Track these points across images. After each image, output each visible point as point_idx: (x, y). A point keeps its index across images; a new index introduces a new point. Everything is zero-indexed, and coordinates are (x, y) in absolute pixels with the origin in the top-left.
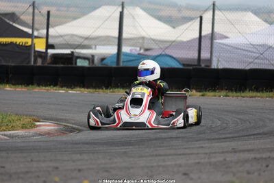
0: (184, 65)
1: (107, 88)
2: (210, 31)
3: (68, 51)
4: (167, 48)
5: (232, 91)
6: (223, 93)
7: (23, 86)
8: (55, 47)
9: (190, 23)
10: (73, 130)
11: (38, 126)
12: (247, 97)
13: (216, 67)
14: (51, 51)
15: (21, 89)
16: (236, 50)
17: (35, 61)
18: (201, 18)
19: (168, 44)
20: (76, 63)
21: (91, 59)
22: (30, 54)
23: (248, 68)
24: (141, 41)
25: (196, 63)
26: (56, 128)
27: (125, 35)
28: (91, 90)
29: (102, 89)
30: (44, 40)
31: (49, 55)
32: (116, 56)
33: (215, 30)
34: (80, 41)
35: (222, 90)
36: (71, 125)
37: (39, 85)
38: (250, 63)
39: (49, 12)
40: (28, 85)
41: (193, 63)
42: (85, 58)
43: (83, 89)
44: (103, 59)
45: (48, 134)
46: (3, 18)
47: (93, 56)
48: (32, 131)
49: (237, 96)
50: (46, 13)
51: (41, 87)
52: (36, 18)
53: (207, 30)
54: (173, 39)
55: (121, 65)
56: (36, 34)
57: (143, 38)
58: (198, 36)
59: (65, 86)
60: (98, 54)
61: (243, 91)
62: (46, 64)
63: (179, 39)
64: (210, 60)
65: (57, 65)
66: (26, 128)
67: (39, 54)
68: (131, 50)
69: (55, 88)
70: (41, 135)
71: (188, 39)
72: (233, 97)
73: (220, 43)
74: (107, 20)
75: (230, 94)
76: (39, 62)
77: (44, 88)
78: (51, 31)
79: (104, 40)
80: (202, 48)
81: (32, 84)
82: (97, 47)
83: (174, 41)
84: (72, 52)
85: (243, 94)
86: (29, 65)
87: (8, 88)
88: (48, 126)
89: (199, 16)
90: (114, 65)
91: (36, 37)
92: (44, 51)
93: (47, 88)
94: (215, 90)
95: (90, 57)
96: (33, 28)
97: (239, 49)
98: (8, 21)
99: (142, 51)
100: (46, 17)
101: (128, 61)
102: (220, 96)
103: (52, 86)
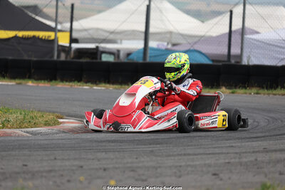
0: (213, 61)
2: (241, 26)
3: (92, 46)
4: (195, 43)
5: (263, 88)
6: (254, 90)
7: (46, 82)
8: (80, 41)
9: (220, 18)
11: (61, 123)
12: (279, 95)
13: (246, 64)
14: (75, 46)
15: (43, 85)
17: (59, 56)
18: (231, 12)
19: (196, 39)
20: (101, 58)
21: (116, 54)
22: (53, 49)
23: (280, 64)
24: (168, 36)
25: (226, 59)
27: (152, 30)
28: (117, 86)
29: (128, 85)
30: (68, 34)
31: (73, 49)
32: (142, 51)
33: (246, 25)
34: (105, 35)
35: (253, 87)
37: (62, 80)
38: (283, 59)
39: (73, 5)
40: (51, 80)
41: (223, 59)
42: (110, 53)
43: (108, 85)
44: (129, 54)
45: (73, 131)
46: (26, 11)
47: (119, 51)
48: (55, 128)
49: (269, 94)
50: (70, 6)
51: (65, 83)
52: (60, 11)
53: (237, 25)
54: (202, 34)
55: (148, 60)
56: (59, 27)
57: (171, 33)
58: (227, 30)
59: (89, 82)
60: (124, 49)
61: (275, 89)
62: (69, 59)
63: (208, 34)
64: (240, 56)
65: (81, 60)
66: (49, 125)
67: (63, 49)
68: (158, 45)
69: (79, 84)
70: (65, 132)
71: (218, 34)
72: (264, 94)
73: (251, 39)
74: (133, 13)
75: (261, 91)
76: (63, 57)
77: (67, 83)
78: (76, 25)
79: (130, 35)
80: (232, 43)
81: (56, 79)
82: (123, 41)
83: (203, 36)
84: (97, 47)
85: (274, 92)
86: (52, 59)
87: (30, 83)
89: (229, 10)
90: (141, 61)
91: (60, 31)
92: (68, 45)
93: (71, 84)
94: (246, 88)
95: (116, 52)
96: (56, 21)
97: (271, 45)
98: (30, 14)
99: (170, 46)
100: (70, 10)
101: (155, 56)
102: (250, 94)
103: (76, 82)
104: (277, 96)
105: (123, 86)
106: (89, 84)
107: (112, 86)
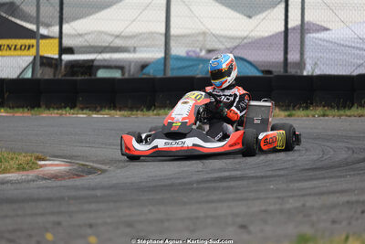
0: (264, 72)
1: (149, 109)
4: (236, 47)
5: (332, 107)
6: (320, 110)
7: (26, 110)
8: (76, 50)
10: (92, 171)
11: (41, 166)
12: (355, 116)
13: (310, 74)
14: (66, 57)
15: (23, 115)
16: (343, 48)
19: (237, 42)
23: (355, 73)
24: (201, 38)
26: (68, 168)
28: (125, 113)
29: (142, 110)
30: (57, 41)
31: (63, 63)
32: (163, 61)
34: (106, 41)
35: (318, 106)
36: (91, 164)
37: (48, 107)
38: (359, 66)
40: (33, 107)
43: (113, 112)
44: (144, 66)
45: (55, 177)
48: (31, 174)
49: (340, 116)
51: (52, 110)
53: (294, 21)
55: (170, 74)
56: (43, 31)
59: (87, 108)
61: (350, 108)
62: (60, 77)
64: (301, 64)
65: (74, 78)
66: (24, 169)
68: (187, 53)
69: (72, 111)
70: (45, 179)
71: (271, 34)
72: (334, 116)
75: (329, 112)
76: (48, 74)
77: (56, 111)
78: (65, 27)
79: (147, 39)
81: (39, 106)
82: (138, 49)
83: (245, 38)
85: (348, 112)
87: (3, 113)
88: (57, 165)
90: (160, 75)
91: (44, 37)
92: (56, 56)
93: (60, 111)
94: (307, 108)
96: (38, 24)
97: (346, 46)
99: (203, 53)
100: (58, 9)
101: (179, 68)
102: (314, 116)
103: (68, 109)
104: (353, 118)
105: (134, 113)
106: (87, 111)
107: (118, 112)
